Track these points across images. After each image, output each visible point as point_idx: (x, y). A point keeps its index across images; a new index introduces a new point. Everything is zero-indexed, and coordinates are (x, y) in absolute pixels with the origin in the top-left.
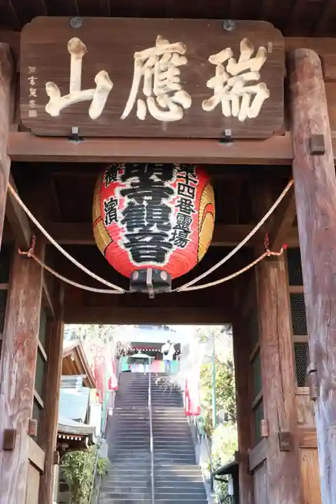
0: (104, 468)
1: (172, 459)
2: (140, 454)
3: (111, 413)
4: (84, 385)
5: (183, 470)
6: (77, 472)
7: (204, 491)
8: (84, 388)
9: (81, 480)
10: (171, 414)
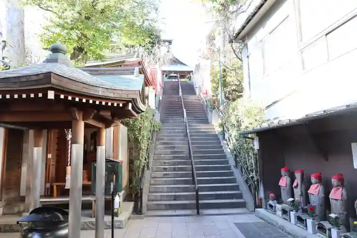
0: (158, 127)
1: (195, 121)
2: (177, 119)
3: (161, 98)
4: (140, 73)
5: (203, 127)
6: (137, 133)
7: (219, 139)
8: (140, 75)
9: (140, 139)
10: (191, 98)
